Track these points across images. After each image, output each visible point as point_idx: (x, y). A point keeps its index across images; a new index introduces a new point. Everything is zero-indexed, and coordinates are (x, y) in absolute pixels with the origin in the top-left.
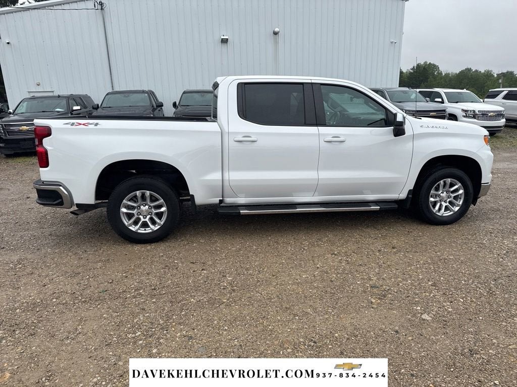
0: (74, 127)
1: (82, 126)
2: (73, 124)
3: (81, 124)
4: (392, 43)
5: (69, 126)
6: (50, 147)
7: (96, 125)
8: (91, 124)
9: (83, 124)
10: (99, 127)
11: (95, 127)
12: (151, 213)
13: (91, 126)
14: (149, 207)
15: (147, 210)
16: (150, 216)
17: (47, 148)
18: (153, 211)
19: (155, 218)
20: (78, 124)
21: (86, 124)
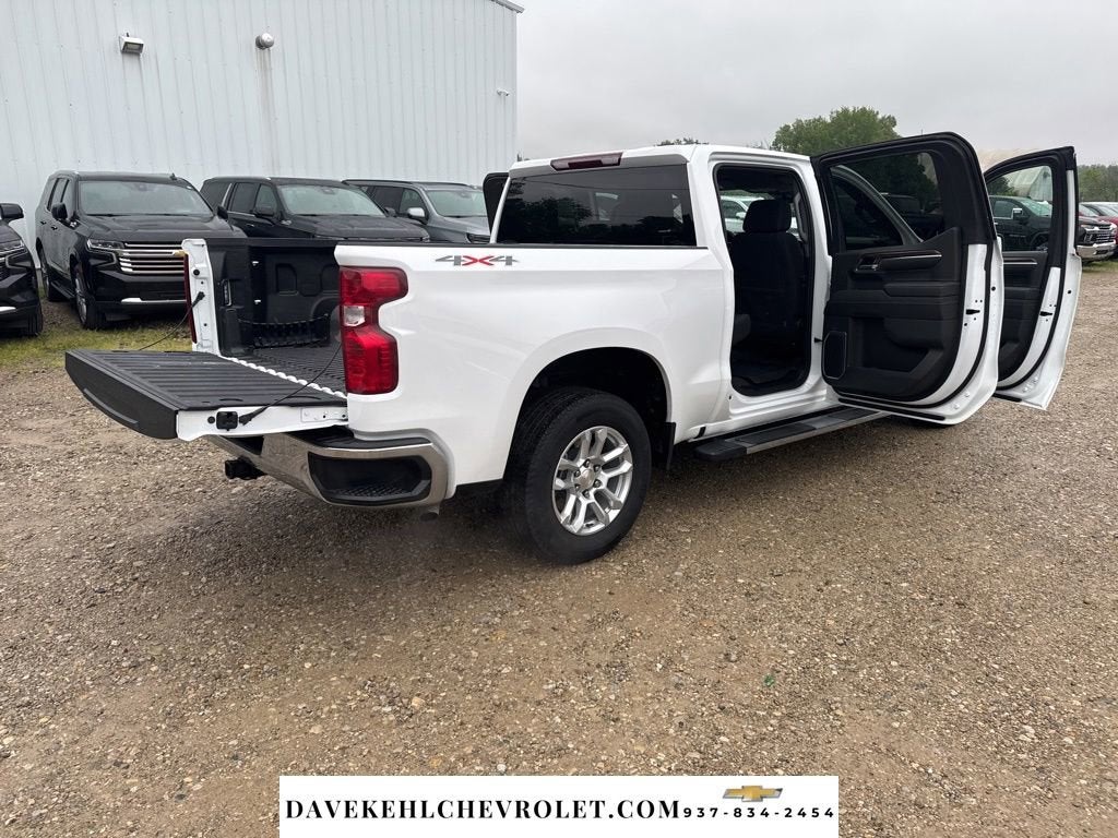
0: (461, 268)
1: (478, 267)
2: (457, 261)
3: (475, 261)
4: (499, 94)
5: (449, 266)
6: (402, 328)
7: (509, 261)
8: (497, 260)
9: (482, 261)
10: (514, 267)
11: (509, 268)
12: (597, 483)
13: (500, 266)
14: (594, 467)
15: (591, 477)
16: (594, 489)
17: (396, 333)
18: (604, 477)
19: (608, 491)
20: (470, 261)
21: (487, 261)
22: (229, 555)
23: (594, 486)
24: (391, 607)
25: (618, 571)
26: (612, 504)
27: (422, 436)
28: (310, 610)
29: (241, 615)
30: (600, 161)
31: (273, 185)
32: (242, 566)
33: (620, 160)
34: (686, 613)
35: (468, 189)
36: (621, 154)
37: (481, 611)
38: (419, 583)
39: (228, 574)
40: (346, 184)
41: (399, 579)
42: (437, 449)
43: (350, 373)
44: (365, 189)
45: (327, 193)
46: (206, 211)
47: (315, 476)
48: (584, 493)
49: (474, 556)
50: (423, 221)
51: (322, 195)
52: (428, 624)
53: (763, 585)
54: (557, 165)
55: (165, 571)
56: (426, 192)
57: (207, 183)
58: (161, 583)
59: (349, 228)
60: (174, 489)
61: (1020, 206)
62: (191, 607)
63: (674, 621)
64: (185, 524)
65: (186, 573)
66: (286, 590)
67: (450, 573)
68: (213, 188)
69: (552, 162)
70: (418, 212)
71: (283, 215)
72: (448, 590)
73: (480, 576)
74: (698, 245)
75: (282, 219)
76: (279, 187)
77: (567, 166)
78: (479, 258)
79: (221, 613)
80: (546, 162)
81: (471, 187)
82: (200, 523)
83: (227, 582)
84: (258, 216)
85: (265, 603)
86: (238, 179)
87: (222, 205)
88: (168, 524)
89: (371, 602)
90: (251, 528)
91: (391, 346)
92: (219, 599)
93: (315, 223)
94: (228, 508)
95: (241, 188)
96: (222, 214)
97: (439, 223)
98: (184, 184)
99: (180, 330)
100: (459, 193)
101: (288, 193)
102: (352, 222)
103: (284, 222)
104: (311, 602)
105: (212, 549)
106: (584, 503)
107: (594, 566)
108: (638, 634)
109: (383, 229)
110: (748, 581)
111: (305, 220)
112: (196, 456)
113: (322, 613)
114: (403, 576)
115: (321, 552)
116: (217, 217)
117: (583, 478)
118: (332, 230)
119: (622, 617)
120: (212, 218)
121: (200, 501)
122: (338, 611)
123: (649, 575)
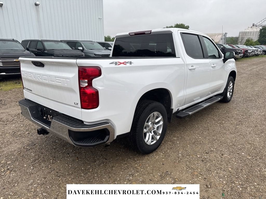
0: (117, 66)
1: (122, 65)
2: (116, 63)
3: (121, 63)
4: (99, 18)
5: (113, 65)
6: (100, 86)
8: (127, 63)
9: (123, 63)
10: (132, 65)
11: (131, 65)
12: (154, 128)
13: (128, 65)
14: (153, 124)
15: (152, 126)
16: (153, 130)
17: (99, 89)
18: (156, 126)
19: (157, 130)
20: (119, 63)
21: (125, 63)
22: (39, 157)
23: (153, 129)
24: (96, 175)
25: (162, 155)
26: (158, 134)
27: (107, 122)
28: (69, 178)
29: (46, 182)
30: (145, 33)
31: (42, 42)
32: (44, 161)
33: (151, 32)
34: (188, 170)
35: (93, 42)
36: (151, 31)
37: (125, 175)
38: (102, 164)
39: (40, 165)
40: (61, 41)
41: (96, 163)
42: (111, 125)
43: (82, 102)
44: (66, 42)
45: (56, 44)
46: (23, 48)
47: (71, 137)
48: (150, 132)
49: (117, 152)
50: (82, 51)
51: (55, 44)
52: (109, 181)
53: (205, 157)
54: (131, 34)
55: (18, 165)
56: (83, 43)
57: (23, 41)
58: (17, 170)
59: (63, 53)
60: (19, 133)
61: (223, 46)
62: (28, 180)
63: (186, 174)
64: (23, 146)
65: (26, 165)
66: (60, 170)
67: (111, 160)
68: (24, 43)
69: (129, 33)
70: (81, 48)
71: (45, 49)
72: (112, 167)
73: (121, 161)
74: (177, 57)
75: (45, 50)
76: (43, 42)
77: (134, 34)
78: (122, 62)
79: (39, 181)
80: (127, 33)
81: (94, 42)
82: (28, 145)
83: (40, 168)
84: (38, 50)
85: (54, 176)
86: (31, 40)
87: (27, 47)
88: (18, 146)
89: (89, 173)
90: (45, 146)
91: (97, 93)
92: (38, 175)
93: (53, 51)
94: (37, 139)
95: (32, 43)
96: (28, 50)
97: (87, 51)
98: (17, 41)
99: (17, 81)
100: (91, 43)
101: (45, 44)
102: (64, 51)
103: (45, 51)
104: (69, 175)
105: (33, 155)
106: (151, 135)
107: (154, 154)
108: (177, 180)
109: (72, 53)
110: (201, 156)
111: (51, 51)
112: (25, 121)
113: (73, 179)
114: (97, 162)
115: (69, 154)
116: (26, 51)
117: (150, 128)
118: (59, 53)
119: (170, 173)
120: (25, 51)
121: (28, 137)
122: (79, 178)
123: (172, 156)
